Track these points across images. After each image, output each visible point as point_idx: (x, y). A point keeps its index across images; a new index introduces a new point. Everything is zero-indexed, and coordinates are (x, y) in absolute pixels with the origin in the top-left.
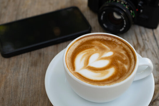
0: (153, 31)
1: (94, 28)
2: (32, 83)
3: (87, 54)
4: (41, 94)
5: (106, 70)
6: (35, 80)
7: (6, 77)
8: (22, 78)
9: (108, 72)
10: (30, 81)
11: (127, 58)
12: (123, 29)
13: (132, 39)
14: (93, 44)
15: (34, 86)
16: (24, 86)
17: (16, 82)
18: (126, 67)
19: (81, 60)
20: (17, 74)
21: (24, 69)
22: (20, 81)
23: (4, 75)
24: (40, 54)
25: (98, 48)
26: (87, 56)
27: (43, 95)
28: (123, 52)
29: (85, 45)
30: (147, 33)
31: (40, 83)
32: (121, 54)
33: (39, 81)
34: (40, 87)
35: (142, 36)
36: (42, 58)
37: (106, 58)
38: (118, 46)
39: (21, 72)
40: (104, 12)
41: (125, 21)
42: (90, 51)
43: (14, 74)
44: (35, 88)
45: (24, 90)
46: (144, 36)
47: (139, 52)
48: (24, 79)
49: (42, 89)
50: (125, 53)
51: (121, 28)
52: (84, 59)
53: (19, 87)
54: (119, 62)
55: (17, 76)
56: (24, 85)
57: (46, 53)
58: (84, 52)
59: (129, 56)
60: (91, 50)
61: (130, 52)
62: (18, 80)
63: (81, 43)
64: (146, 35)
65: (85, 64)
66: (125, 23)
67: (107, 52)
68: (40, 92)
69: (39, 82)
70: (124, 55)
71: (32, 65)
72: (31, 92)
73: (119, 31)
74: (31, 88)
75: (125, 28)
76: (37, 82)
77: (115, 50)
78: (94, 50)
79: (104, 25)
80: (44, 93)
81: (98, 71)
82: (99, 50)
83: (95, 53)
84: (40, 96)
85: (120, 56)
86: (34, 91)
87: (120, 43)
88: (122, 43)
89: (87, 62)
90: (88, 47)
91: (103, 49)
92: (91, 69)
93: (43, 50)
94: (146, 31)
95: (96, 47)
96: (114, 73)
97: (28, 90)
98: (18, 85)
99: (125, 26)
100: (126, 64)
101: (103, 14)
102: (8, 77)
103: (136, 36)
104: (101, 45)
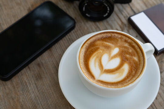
0: (129, 5)
1: (76, 18)
2: (47, 97)
3: (97, 57)
4: (62, 105)
5: (121, 69)
6: (49, 94)
7: (18, 101)
8: (35, 95)
9: (123, 70)
10: (44, 96)
11: (133, 49)
12: (107, 14)
13: (115, 20)
14: (97, 45)
15: (51, 100)
16: (42, 104)
17: (31, 102)
18: (136, 59)
19: (95, 66)
20: (28, 94)
21: (32, 85)
22: (35, 100)
23: (15, 100)
24: (39, 65)
25: (103, 48)
26: (98, 60)
27: (64, 105)
28: (126, 45)
29: (90, 49)
30: (125, 9)
31: (55, 95)
32: (125, 47)
33: (52, 92)
34: (56, 98)
35: (122, 14)
36: (43, 68)
37: (115, 56)
38: (120, 40)
39: (30, 91)
40: (86, 4)
41: (108, 7)
42: (97, 53)
43: (25, 95)
44: (52, 101)
45: (43, 107)
46: (124, 12)
47: (127, 31)
48: (38, 96)
49: (60, 100)
50: (128, 45)
51: (105, 14)
52: (97, 64)
53: (37, 107)
54: (128, 56)
55: (29, 96)
56: (40, 102)
57: (43, 62)
58: (93, 57)
59: (133, 47)
60: (99, 52)
61: (132, 43)
62: (31, 99)
63: (86, 47)
64: (125, 11)
65: (101, 70)
66: (109, 9)
67: (113, 49)
68: (60, 104)
69: (53, 94)
70: (129, 48)
71: (37, 80)
72: (51, 107)
73: (103, 16)
74: (49, 103)
75: (108, 13)
76: (52, 94)
77: (119, 44)
78: (101, 51)
79: (87, 15)
80: (64, 103)
81: (115, 72)
82: (105, 50)
83: (104, 54)
84: (62, 107)
85: (126, 49)
86: (53, 104)
87: (120, 36)
88: (122, 36)
89: (101, 66)
90: (94, 50)
91: (108, 47)
92: (108, 72)
93: (39, 59)
94: (123, 7)
95: (101, 48)
96: (129, 69)
97: (47, 106)
98: (35, 104)
99: (108, 12)
100: (134, 55)
101: (84, 6)
102: (21, 100)
103: (118, 16)
104: (104, 43)
